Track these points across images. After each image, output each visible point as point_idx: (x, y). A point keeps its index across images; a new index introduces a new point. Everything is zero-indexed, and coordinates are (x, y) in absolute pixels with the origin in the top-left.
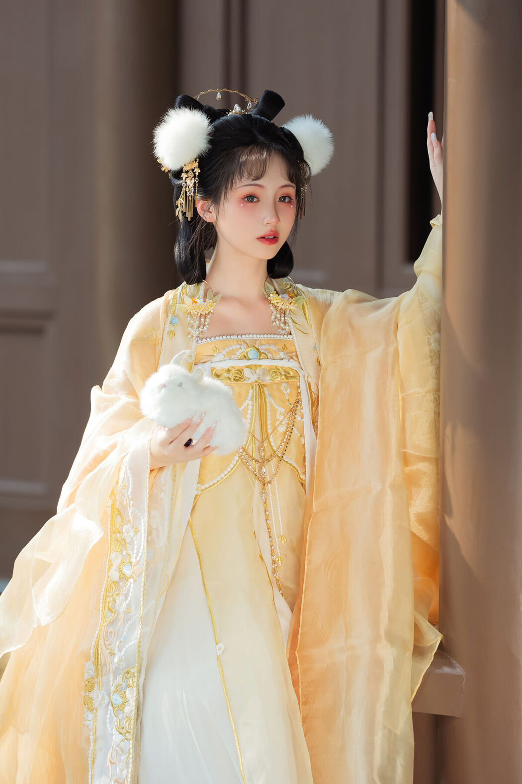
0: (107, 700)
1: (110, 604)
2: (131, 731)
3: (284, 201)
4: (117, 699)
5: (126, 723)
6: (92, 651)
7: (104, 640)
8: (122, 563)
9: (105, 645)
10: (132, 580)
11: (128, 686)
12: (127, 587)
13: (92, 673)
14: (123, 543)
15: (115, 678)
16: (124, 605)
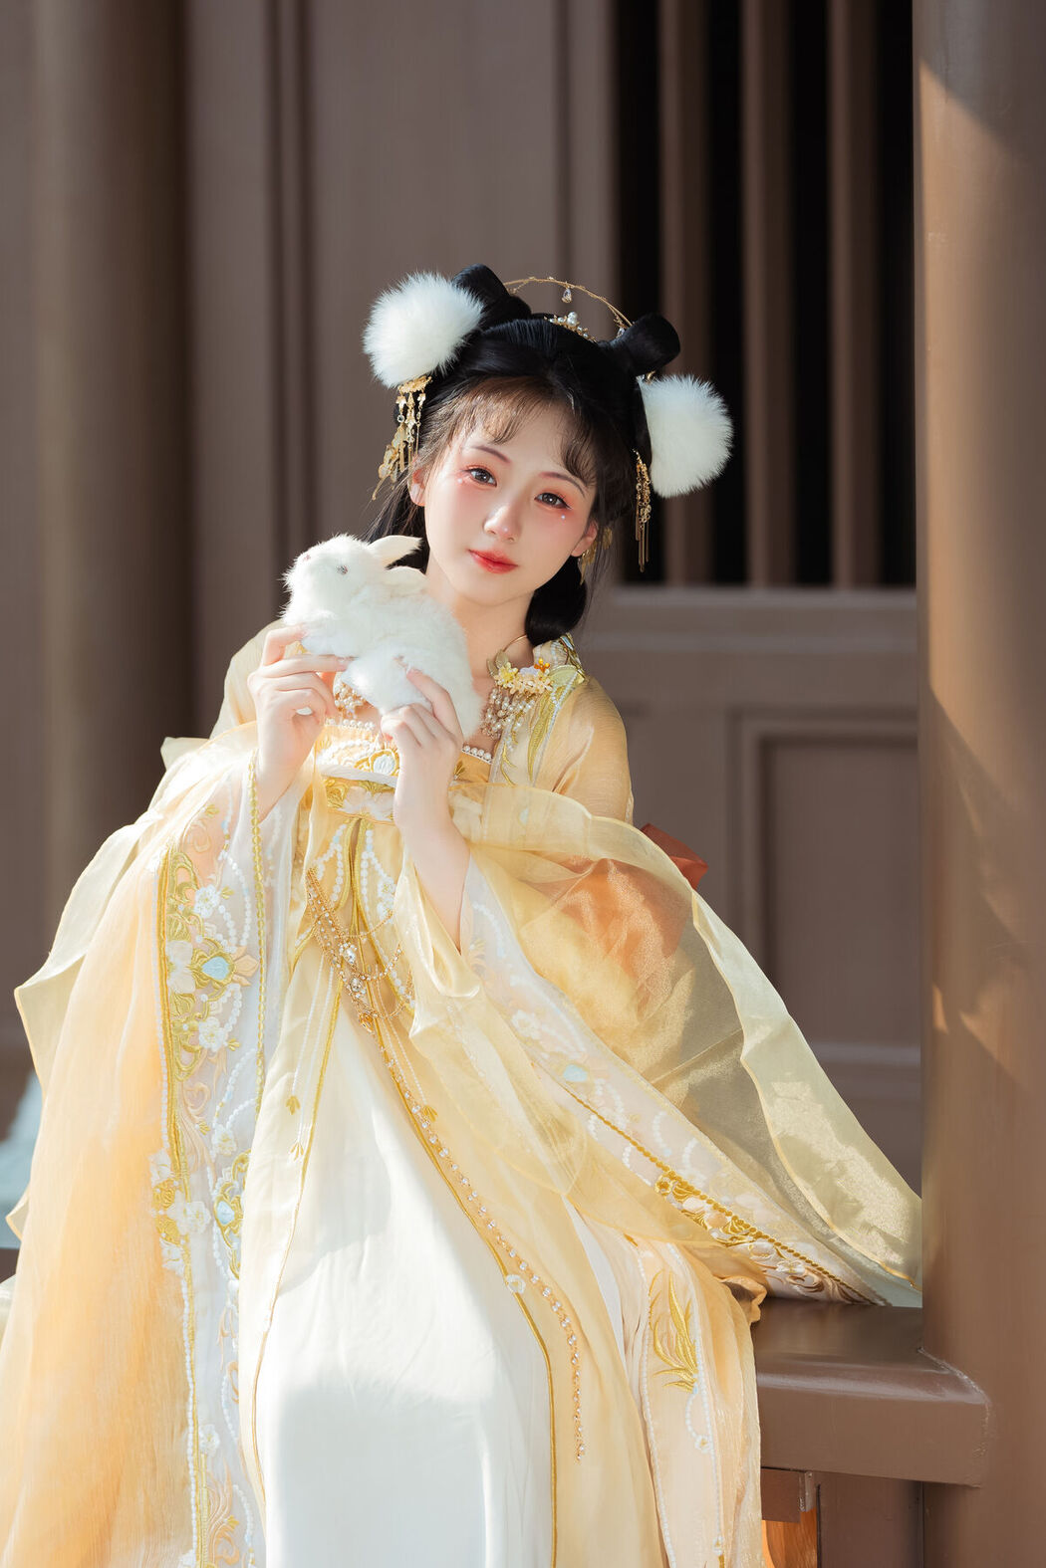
3: (553, 504)
4: (227, 1212)
6: (164, 1131)
7: (187, 1107)
8: (197, 958)
9: (189, 1116)
10: (234, 987)
12: (223, 1000)
16: (221, 1035)
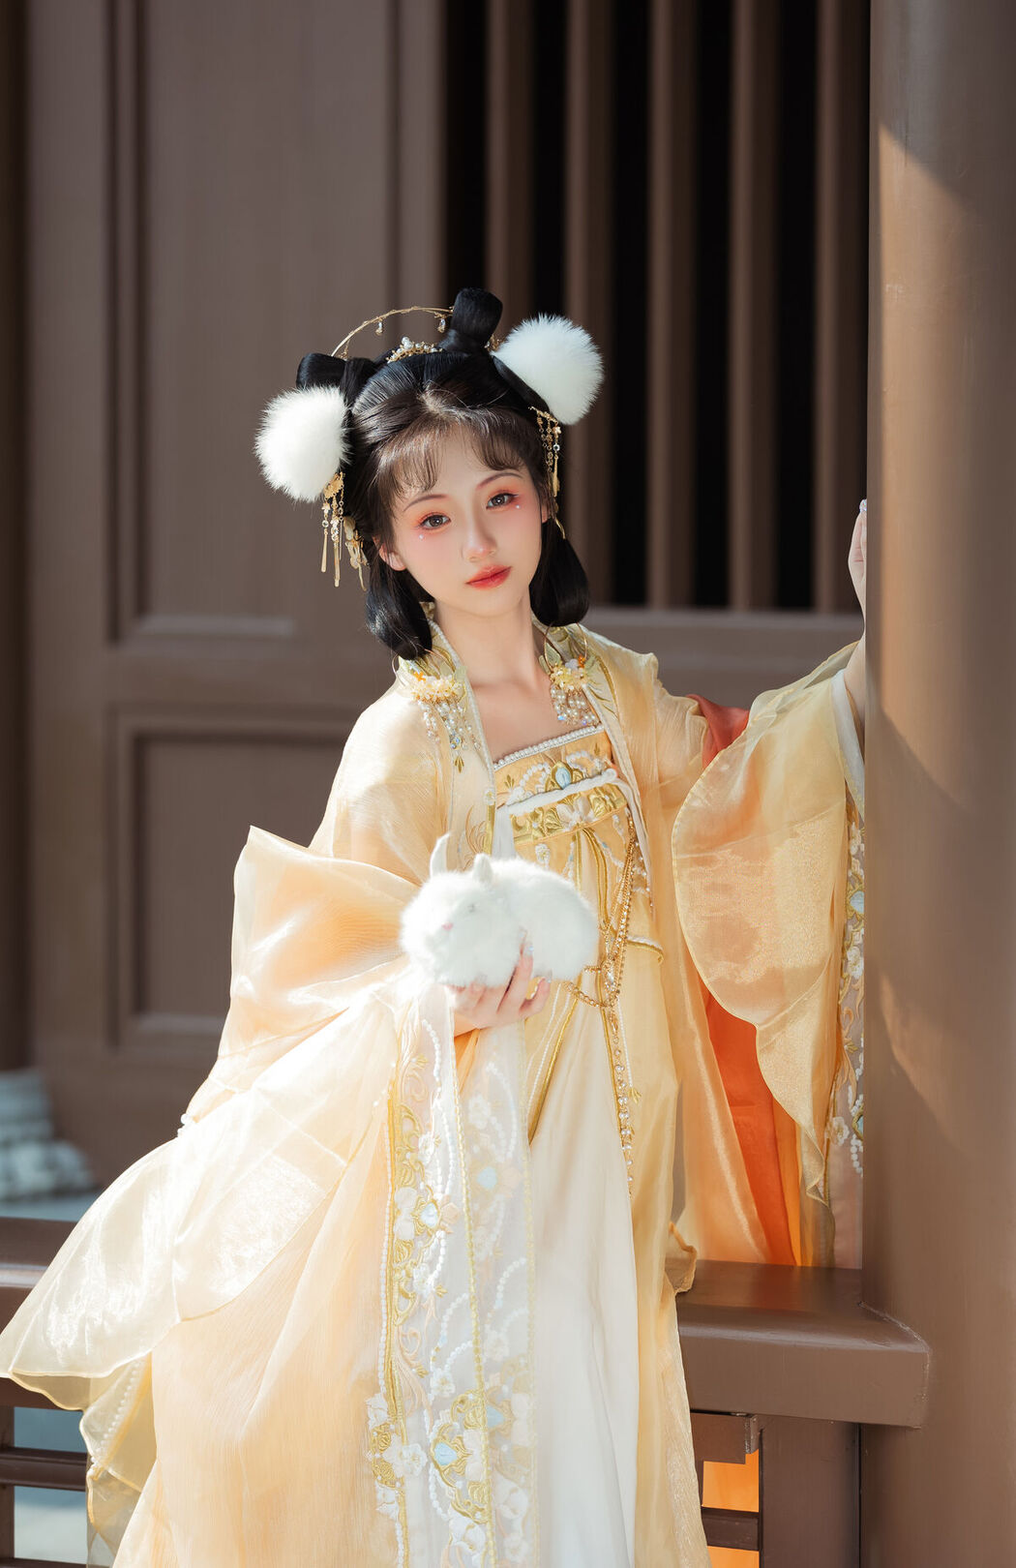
0: (424, 1460)
1: (402, 1285)
2: (485, 1507)
4: (447, 1455)
5: (472, 1493)
6: (381, 1375)
7: (402, 1352)
8: (419, 1205)
9: (406, 1360)
10: (440, 1234)
11: (466, 1426)
12: (433, 1246)
13: (384, 1415)
14: (417, 1169)
15: (435, 1416)
16: (431, 1280)
